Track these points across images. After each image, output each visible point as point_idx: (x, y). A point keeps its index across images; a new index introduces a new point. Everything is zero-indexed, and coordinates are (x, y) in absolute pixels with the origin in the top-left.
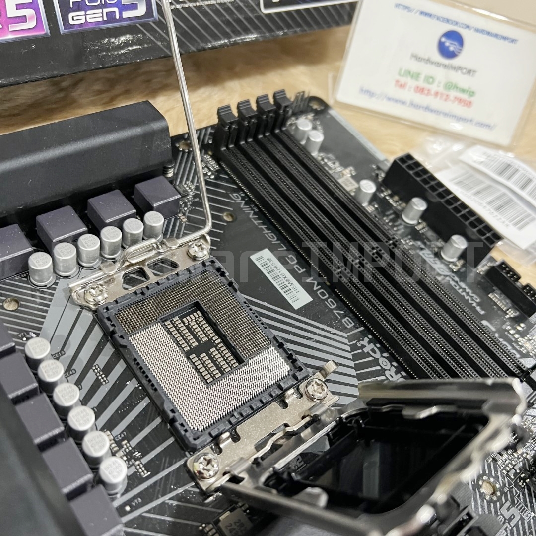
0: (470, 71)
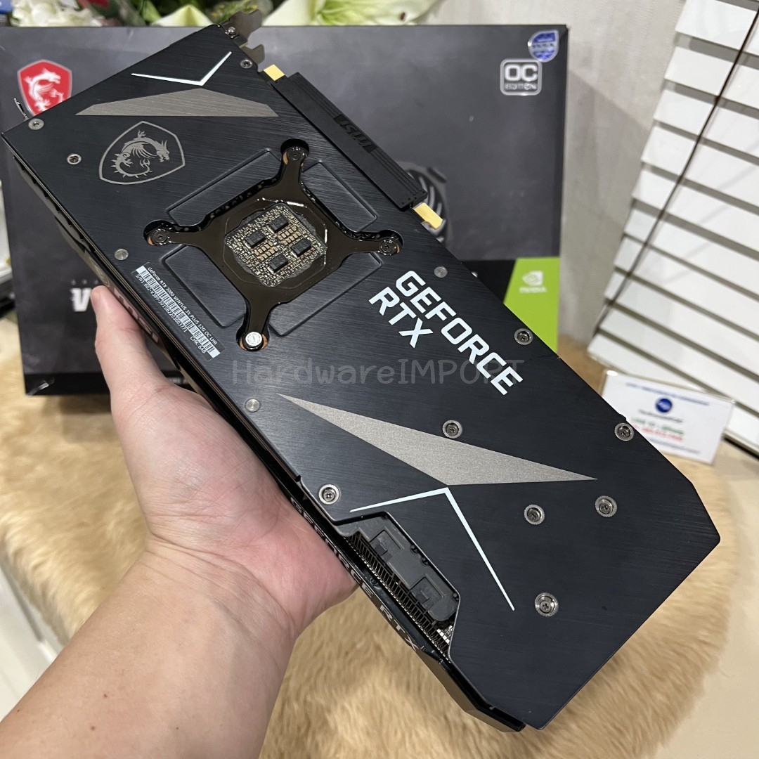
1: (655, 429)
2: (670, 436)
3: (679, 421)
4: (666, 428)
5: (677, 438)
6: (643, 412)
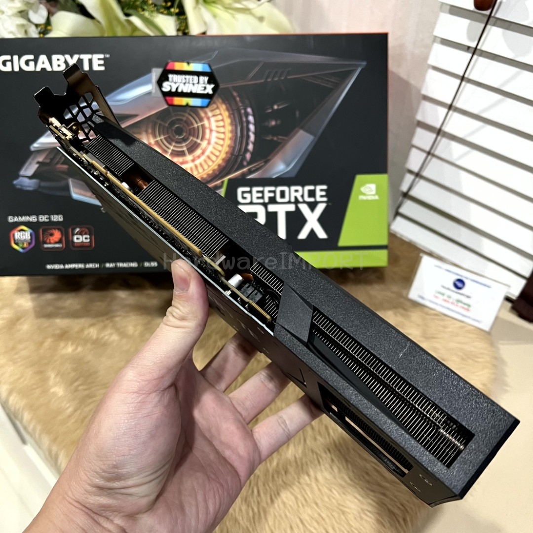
1: (451, 300)
2: (461, 307)
3: (468, 297)
4: (458, 301)
5: (466, 309)
6: (443, 287)
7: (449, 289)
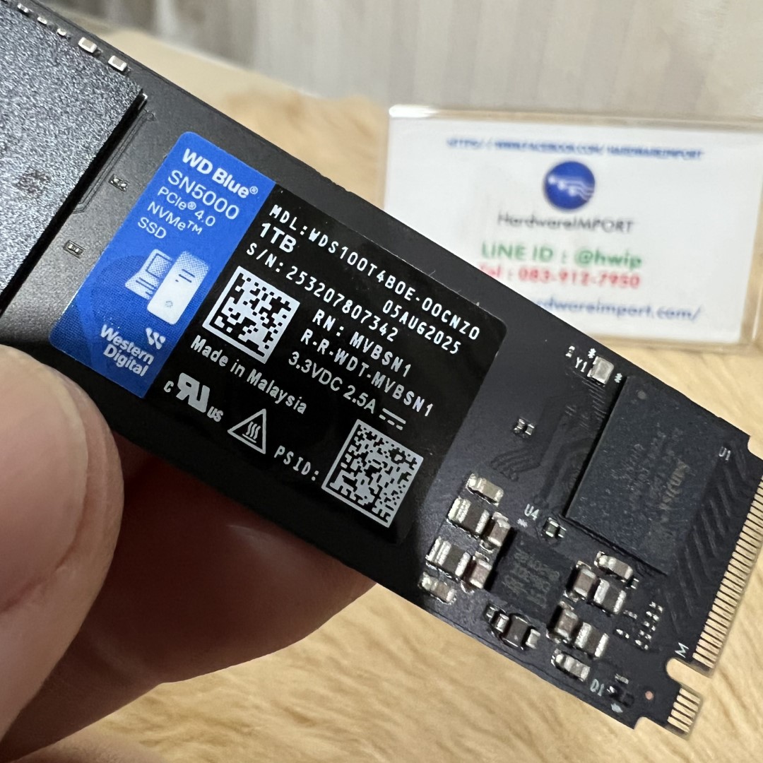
0: (622, 223)
1: (555, 267)
2: (604, 276)
3: (621, 226)
4: (585, 257)
5: (625, 280)
6: (512, 221)
7: (533, 221)
